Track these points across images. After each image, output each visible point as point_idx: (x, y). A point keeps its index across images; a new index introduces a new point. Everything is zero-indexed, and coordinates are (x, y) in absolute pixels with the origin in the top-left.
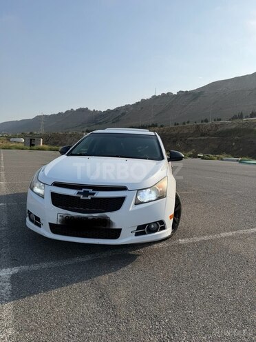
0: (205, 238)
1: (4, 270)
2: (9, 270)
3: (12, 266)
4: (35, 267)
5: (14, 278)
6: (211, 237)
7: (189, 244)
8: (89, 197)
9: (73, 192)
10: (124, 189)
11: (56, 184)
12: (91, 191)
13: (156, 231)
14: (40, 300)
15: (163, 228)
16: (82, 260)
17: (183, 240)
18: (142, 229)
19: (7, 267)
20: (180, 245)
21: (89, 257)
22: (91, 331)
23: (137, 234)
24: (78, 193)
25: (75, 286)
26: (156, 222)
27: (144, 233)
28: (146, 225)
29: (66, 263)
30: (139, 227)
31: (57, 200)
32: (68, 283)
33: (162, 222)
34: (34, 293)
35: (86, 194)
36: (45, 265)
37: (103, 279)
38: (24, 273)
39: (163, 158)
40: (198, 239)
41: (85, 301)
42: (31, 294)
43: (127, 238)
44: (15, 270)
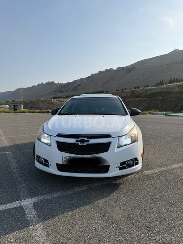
0: (162, 169)
1: (26, 200)
2: (30, 200)
3: (32, 197)
4: (49, 197)
5: (35, 205)
6: (165, 168)
7: (153, 174)
8: (85, 144)
9: (73, 141)
10: (109, 136)
11: (59, 135)
12: (86, 139)
13: (133, 166)
14: (61, 220)
15: (137, 164)
16: (80, 189)
17: (148, 172)
18: (124, 165)
19: (28, 198)
20: (147, 175)
21: (85, 188)
22: (106, 240)
23: (120, 169)
24: (77, 141)
25: (82, 208)
26: (132, 160)
27: (125, 168)
28: (126, 162)
29: (70, 192)
30: (122, 164)
31: (61, 147)
32: (77, 207)
33: (136, 159)
34: (55, 216)
35: (83, 141)
36: (55, 195)
37: (101, 202)
38: (42, 201)
39: (127, 114)
40: (158, 170)
41: (93, 220)
42: (52, 217)
43: (113, 172)
44: (35, 200)
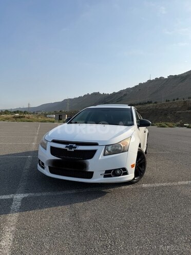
0: (164, 184)
1: (19, 195)
2: (22, 195)
3: (25, 193)
4: (38, 195)
5: (24, 199)
6: (169, 184)
7: (149, 188)
8: (73, 150)
9: (63, 146)
10: (96, 144)
11: (54, 141)
12: (74, 145)
13: (120, 175)
14: (35, 213)
15: (126, 173)
16: (69, 192)
17: (146, 185)
18: (108, 173)
19: (21, 193)
20: (142, 188)
21: (74, 191)
22: (61, 234)
23: (105, 176)
24: (66, 147)
25: (60, 207)
26: (119, 169)
27: (110, 176)
28: (112, 170)
29: (58, 193)
31: (54, 151)
32: (56, 206)
33: (124, 169)
34: (33, 209)
35: (71, 147)
36: (44, 194)
38: (31, 197)
39: (133, 124)
40: (158, 185)
41: (62, 217)
42: (31, 210)
43: (98, 179)
44: (26, 195)
